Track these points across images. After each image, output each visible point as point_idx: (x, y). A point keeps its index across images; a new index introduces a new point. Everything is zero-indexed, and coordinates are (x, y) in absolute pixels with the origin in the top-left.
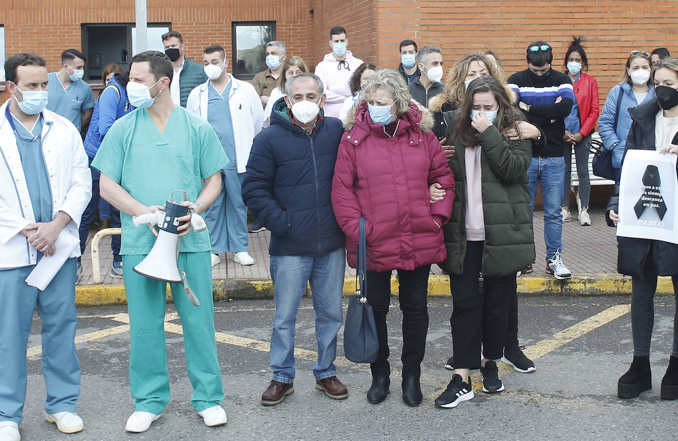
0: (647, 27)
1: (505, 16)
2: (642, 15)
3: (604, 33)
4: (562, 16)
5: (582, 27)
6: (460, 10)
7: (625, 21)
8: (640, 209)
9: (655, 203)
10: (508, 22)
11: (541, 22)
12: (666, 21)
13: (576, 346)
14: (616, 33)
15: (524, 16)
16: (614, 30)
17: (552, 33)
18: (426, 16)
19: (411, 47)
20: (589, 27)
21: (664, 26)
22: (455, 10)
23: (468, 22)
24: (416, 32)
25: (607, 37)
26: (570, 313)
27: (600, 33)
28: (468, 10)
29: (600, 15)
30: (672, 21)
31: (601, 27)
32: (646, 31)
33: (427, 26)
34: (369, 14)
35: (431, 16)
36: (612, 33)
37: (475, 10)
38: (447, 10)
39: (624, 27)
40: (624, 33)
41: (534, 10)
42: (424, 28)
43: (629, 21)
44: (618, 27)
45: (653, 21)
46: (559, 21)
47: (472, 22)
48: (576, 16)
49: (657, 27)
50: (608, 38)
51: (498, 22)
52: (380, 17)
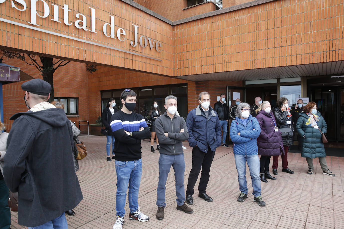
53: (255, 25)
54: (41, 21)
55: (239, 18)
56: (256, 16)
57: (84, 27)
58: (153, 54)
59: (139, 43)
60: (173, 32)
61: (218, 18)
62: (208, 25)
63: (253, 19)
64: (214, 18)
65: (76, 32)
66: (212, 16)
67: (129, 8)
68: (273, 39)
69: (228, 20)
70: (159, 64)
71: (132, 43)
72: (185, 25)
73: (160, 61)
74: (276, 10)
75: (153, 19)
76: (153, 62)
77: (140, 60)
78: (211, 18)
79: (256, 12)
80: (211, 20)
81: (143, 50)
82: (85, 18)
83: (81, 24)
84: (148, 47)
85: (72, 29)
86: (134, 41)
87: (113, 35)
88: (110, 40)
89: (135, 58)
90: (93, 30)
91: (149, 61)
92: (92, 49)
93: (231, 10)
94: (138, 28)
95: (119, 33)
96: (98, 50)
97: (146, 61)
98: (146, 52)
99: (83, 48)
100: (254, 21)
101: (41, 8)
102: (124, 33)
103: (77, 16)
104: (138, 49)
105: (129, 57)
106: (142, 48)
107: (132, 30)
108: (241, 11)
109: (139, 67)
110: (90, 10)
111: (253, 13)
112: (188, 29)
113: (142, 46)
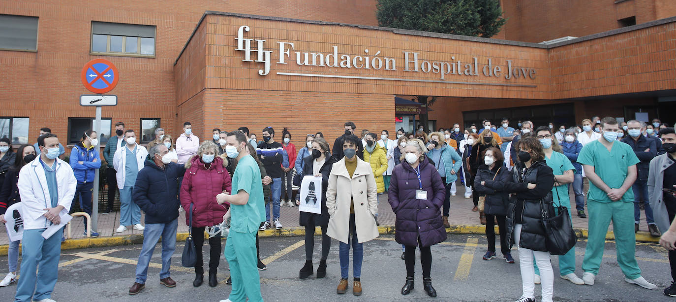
0: (317, 124)
2: (314, 119)
3: (299, 126)
5: (290, 124)
6: (240, 116)
8: (307, 200)
9: (313, 197)
13: (284, 258)
14: (304, 126)
17: (278, 126)
18: (225, 118)
19: (217, 131)
20: (293, 124)
21: (323, 124)
23: (243, 121)
26: (283, 245)
27: (296, 126)
28: (243, 116)
29: (298, 119)
31: (298, 124)
33: (226, 122)
34: (201, 117)
35: (228, 118)
37: (246, 116)
39: (307, 124)
40: (307, 126)
43: (309, 121)
46: (280, 121)
47: (245, 121)
52: (206, 118)
53: (638, 48)
54: (446, 76)
55: (619, 42)
56: (638, 39)
57: (471, 73)
58: (528, 82)
59: (513, 74)
60: (548, 55)
61: (596, 41)
62: (586, 49)
63: (635, 43)
64: (592, 42)
65: (465, 77)
66: (591, 40)
67: (503, 47)
68: (659, 62)
69: (608, 44)
70: (534, 89)
71: (507, 76)
72: (561, 48)
73: (535, 87)
74: (659, 34)
75: (526, 49)
76: (527, 89)
77: (515, 89)
78: (589, 42)
79: (638, 35)
80: (589, 43)
81: (517, 80)
82: (470, 66)
83: (469, 71)
84: (522, 76)
85: (463, 76)
86: (508, 74)
87: (491, 74)
88: (489, 78)
89: (510, 88)
90: (477, 74)
91: (523, 89)
92: (476, 88)
93: (610, 34)
94: (512, 62)
95: (495, 70)
96: (480, 87)
97: (520, 89)
98: (521, 81)
99: (470, 88)
100: (637, 44)
101: (446, 67)
102: (500, 70)
103: (466, 67)
104: (513, 79)
105: (505, 88)
106: (516, 78)
107: (506, 64)
108: (622, 35)
109: (514, 96)
110: (474, 59)
111: (634, 36)
112: (565, 52)
113: (517, 76)
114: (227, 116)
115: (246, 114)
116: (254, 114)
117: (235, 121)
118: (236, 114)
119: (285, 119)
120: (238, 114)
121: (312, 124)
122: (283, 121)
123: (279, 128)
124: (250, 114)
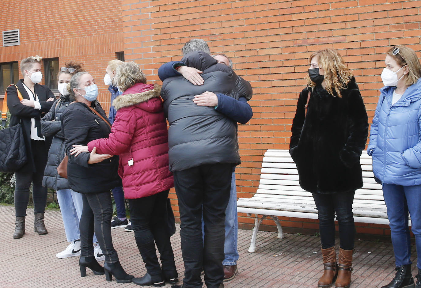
0: (377, 22)
1: (225, 24)
2: (370, 9)
3: (327, 34)
4: (280, 19)
5: (301, 29)
6: (186, 23)
7: (350, 18)
10: (228, 30)
11: (259, 27)
12: (402, 13)
14: (340, 33)
15: (241, 23)
16: (338, 29)
18: (158, 32)
21: (400, 20)
22: (181, 23)
24: (151, 47)
25: (330, 38)
27: (322, 34)
28: (192, 22)
29: (321, 14)
30: (410, 12)
31: (322, 27)
32: (376, 27)
33: (160, 41)
35: (163, 31)
36: (336, 33)
37: (197, 22)
38: (175, 24)
39: (349, 25)
40: (349, 32)
41: (251, 15)
42: (158, 43)
43: (355, 17)
44: (343, 25)
45: (384, 14)
48: (295, 17)
49: (390, 21)
50: (332, 39)
51: (219, 31)
114: (160, 25)
115: (197, 16)
116: (213, 14)
117: (177, 35)
118: (176, 18)
119: (288, 18)
120: (183, 17)
121: (365, 23)
122: (283, 25)
123: (272, 45)
124: (206, 15)
